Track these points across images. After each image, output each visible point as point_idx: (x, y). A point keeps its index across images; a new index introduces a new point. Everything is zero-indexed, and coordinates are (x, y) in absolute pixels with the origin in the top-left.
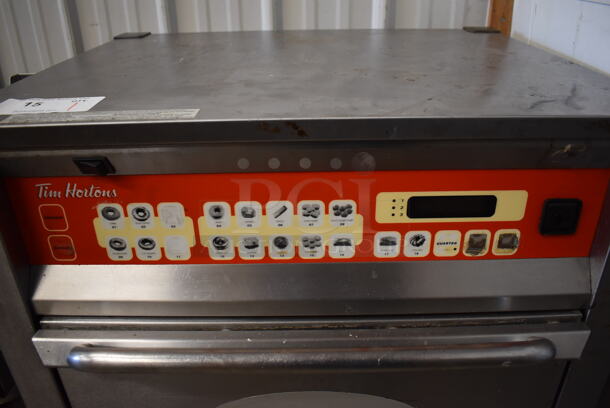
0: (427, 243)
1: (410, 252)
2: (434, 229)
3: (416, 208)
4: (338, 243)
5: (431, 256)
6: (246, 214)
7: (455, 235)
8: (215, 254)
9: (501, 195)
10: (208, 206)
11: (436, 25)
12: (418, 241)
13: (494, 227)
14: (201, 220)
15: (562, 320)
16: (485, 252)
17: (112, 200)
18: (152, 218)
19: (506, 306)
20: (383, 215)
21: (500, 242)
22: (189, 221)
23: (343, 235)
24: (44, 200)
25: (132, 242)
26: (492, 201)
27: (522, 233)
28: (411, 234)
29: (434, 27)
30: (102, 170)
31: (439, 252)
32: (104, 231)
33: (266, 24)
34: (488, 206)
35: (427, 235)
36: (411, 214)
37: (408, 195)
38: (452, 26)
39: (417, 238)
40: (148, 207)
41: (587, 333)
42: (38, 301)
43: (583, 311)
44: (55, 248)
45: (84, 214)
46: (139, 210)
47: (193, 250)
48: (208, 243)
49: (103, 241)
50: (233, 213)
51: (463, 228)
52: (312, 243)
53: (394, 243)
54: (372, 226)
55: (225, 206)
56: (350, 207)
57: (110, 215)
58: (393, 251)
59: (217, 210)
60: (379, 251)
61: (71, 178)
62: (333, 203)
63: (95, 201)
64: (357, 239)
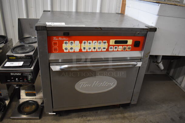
0: (117, 48)
1: (115, 50)
2: (118, 46)
3: (116, 42)
4: (104, 48)
5: (118, 51)
6: (89, 43)
7: (121, 47)
8: (83, 50)
9: (128, 40)
10: (83, 42)
12: (116, 48)
13: (127, 46)
14: (82, 44)
16: (126, 50)
17: (67, 40)
18: (73, 44)
19: (128, 59)
20: (111, 44)
21: (128, 48)
22: (80, 44)
23: (104, 47)
24: (54, 40)
25: (69, 48)
27: (132, 47)
28: (115, 47)
30: (68, 35)
31: (119, 50)
32: (64, 46)
33: (74, 10)
34: (126, 42)
37: (115, 40)
39: (116, 47)
40: (73, 42)
41: (142, 62)
42: (50, 60)
43: (141, 60)
44: (54, 50)
45: (61, 43)
46: (71, 42)
47: (79, 50)
48: (82, 48)
49: (64, 48)
50: (87, 43)
51: (123, 46)
52: (99, 48)
53: (112, 48)
54: (109, 45)
55: (86, 42)
56: (106, 42)
57: (66, 43)
58: (112, 50)
59: (85, 42)
60: (110, 50)
61: (60, 36)
62: (103, 41)
63: (64, 41)
64: (106, 48)
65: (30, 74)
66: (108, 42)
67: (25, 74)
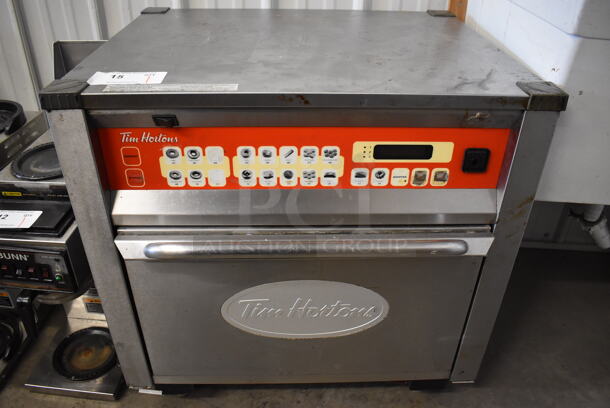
0: (387, 176)
1: (375, 182)
2: (391, 167)
3: (379, 152)
4: (327, 176)
5: (389, 186)
6: (265, 155)
7: (405, 171)
8: (243, 182)
9: (434, 144)
10: (240, 149)
11: (405, 8)
12: (380, 175)
13: (431, 166)
14: (235, 158)
15: (477, 231)
16: (425, 183)
17: (174, 144)
18: (201, 158)
19: (441, 220)
20: (356, 158)
21: (435, 176)
22: (227, 158)
23: (330, 171)
24: (126, 144)
25: (185, 173)
26: (430, 148)
27: (450, 171)
28: (376, 170)
29: (403, 9)
30: (169, 124)
31: (395, 182)
32: (166, 165)
33: (264, 3)
34: (427, 152)
35: (386, 171)
36: (376, 157)
37: (374, 144)
38: (418, 9)
39: (380, 173)
40: (199, 149)
41: (492, 239)
42: (116, 216)
43: (492, 226)
44: (130, 178)
45: (154, 153)
46: (192, 152)
47: (228, 179)
48: (238, 174)
49: (165, 173)
50: (257, 154)
51: (411, 167)
52: (309, 175)
53: (364, 176)
54: (349, 165)
55: (252, 149)
56: (335, 151)
57: (171, 155)
58: (364, 182)
59: (246, 152)
60: (355, 182)
61: (147, 129)
62: (325, 148)
63: (162, 145)
64: (340, 173)
65: (57, 260)
66: (347, 153)
67: (43, 259)
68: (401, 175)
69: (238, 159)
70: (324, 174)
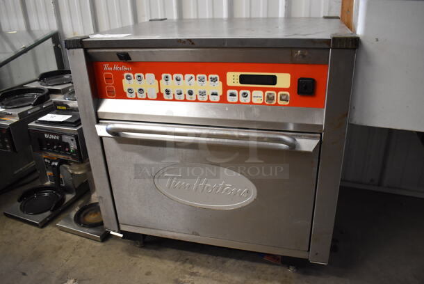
0: (249, 96)
1: (242, 100)
2: (251, 90)
3: (243, 79)
4: (213, 94)
5: (251, 103)
6: (178, 80)
7: (260, 93)
8: (166, 96)
9: (277, 75)
10: (164, 75)
13: (278, 90)
14: (161, 81)
16: (274, 102)
17: (129, 72)
18: (143, 80)
20: (230, 83)
21: (281, 98)
22: (157, 81)
23: (215, 91)
24: (106, 71)
25: (136, 90)
26: (275, 78)
27: (291, 94)
28: (242, 92)
30: (125, 58)
31: (255, 101)
32: (126, 85)
34: (273, 80)
35: (248, 92)
36: (241, 82)
37: (239, 74)
39: (245, 94)
40: (142, 75)
41: (317, 141)
42: (102, 113)
44: (108, 92)
45: (119, 77)
46: (139, 76)
47: (158, 94)
48: (163, 91)
49: (126, 90)
50: (172, 79)
51: (264, 90)
52: (202, 94)
53: (235, 96)
54: (225, 88)
55: (169, 75)
56: (216, 78)
57: (129, 78)
58: (235, 99)
59: (167, 77)
60: (230, 99)
61: (116, 62)
62: (210, 76)
63: (123, 72)
64: (220, 93)
65: (72, 140)
66: (223, 80)
67: (66, 139)
68: (258, 96)
69: (163, 82)
70: (211, 93)
